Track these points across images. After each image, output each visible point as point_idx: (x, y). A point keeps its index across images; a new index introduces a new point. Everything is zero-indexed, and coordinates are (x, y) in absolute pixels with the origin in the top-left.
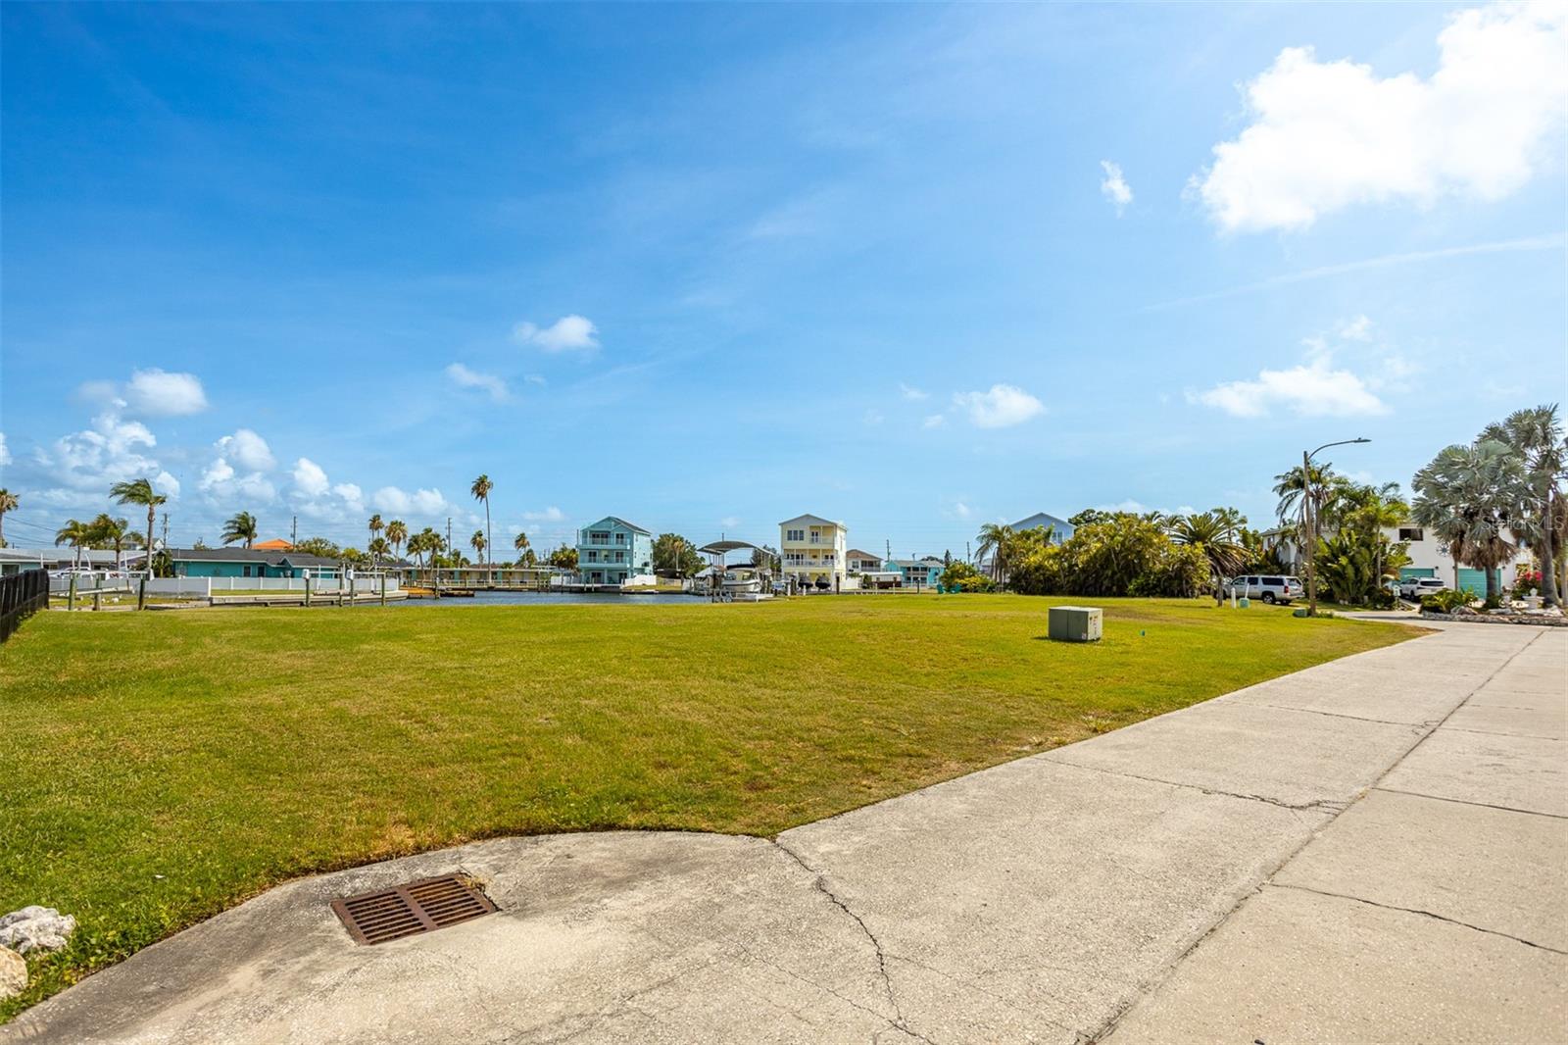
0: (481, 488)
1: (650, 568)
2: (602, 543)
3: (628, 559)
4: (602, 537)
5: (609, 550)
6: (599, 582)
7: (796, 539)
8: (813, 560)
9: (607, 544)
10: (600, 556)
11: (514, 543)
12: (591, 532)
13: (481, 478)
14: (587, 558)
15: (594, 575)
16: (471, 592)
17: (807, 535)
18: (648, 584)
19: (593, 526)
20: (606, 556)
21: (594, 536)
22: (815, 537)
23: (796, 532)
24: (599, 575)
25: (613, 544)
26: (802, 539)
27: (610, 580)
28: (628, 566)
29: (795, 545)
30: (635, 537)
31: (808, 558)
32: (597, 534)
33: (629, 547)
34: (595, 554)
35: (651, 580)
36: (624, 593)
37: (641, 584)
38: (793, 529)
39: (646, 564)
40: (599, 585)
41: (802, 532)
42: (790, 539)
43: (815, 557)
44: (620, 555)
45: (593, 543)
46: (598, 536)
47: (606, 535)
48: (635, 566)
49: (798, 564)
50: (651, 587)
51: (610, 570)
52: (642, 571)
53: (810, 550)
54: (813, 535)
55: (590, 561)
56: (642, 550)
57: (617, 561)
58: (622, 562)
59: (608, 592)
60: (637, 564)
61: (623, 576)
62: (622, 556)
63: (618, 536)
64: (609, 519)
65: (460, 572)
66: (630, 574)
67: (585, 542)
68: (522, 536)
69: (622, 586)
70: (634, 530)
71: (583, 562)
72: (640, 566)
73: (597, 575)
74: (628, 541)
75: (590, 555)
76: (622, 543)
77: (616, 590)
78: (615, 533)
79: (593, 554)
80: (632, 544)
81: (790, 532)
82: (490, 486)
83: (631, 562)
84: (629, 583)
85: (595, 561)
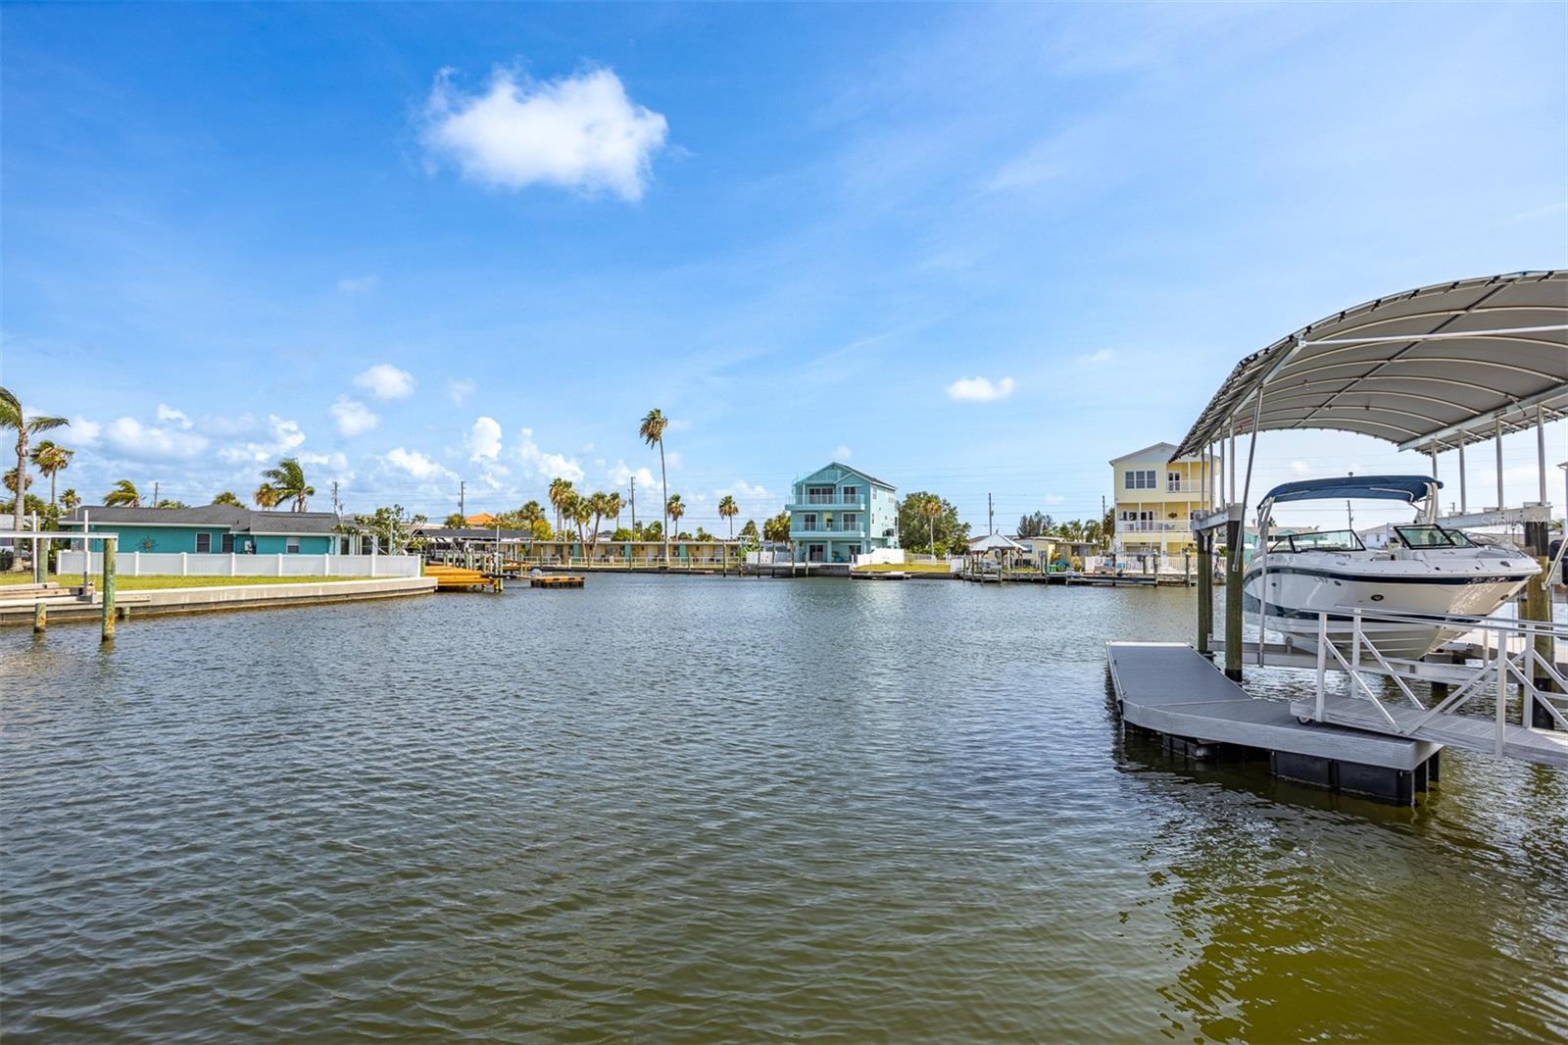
0: (652, 428)
1: (894, 539)
2: (824, 502)
3: (862, 524)
4: (824, 492)
5: (834, 512)
6: (820, 559)
7: (1141, 485)
8: (1171, 522)
9: (831, 502)
10: (821, 520)
11: (717, 508)
12: (807, 485)
13: (652, 413)
14: (802, 524)
15: (812, 549)
16: (578, 579)
17: (1162, 479)
18: (892, 561)
19: (810, 478)
20: (829, 520)
21: (812, 492)
22: (1174, 481)
23: (1140, 474)
24: (820, 549)
25: (840, 503)
26: (1152, 485)
27: (837, 556)
28: (863, 535)
29: (1140, 496)
30: (872, 489)
31: (1162, 519)
32: (816, 489)
33: (863, 507)
34: (813, 518)
35: (896, 556)
36: (855, 577)
37: (882, 562)
38: (1135, 469)
39: (889, 533)
40: (817, 564)
41: (1152, 474)
42: (1129, 485)
43: (1173, 516)
44: (850, 518)
45: (812, 502)
46: (818, 492)
47: (829, 490)
48: (872, 536)
49: (1144, 528)
50: (897, 567)
51: (836, 542)
52: (883, 543)
53: (1167, 504)
54: (1171, 479)
55: (806, 529)
56: (883, 513)
57: (846, 528)
58: (853, 529)
59: (830, 575)
60: (876, 532)
61: (856, 550)
62: (853, 520)
63: (846, 490)
64: (834, 466)
65: (632, 545)
66: (864, 548)
67: (799, 501)
68: (728, 501)
69: (852, 566)
70: (869, 482)
71: (797, 530)
72: (881, 536)
73: (816, 550)
74: (862, 496)
75: (807, 520)
76: (853, 500)
77: (841, 572)
78: (843, 486)
79: (811, 519)
80: (867, 502)
81: (1129, 475)
82: (663, 423)
83: (867, 529)
84: (863, 561)
85: (813, 529)
